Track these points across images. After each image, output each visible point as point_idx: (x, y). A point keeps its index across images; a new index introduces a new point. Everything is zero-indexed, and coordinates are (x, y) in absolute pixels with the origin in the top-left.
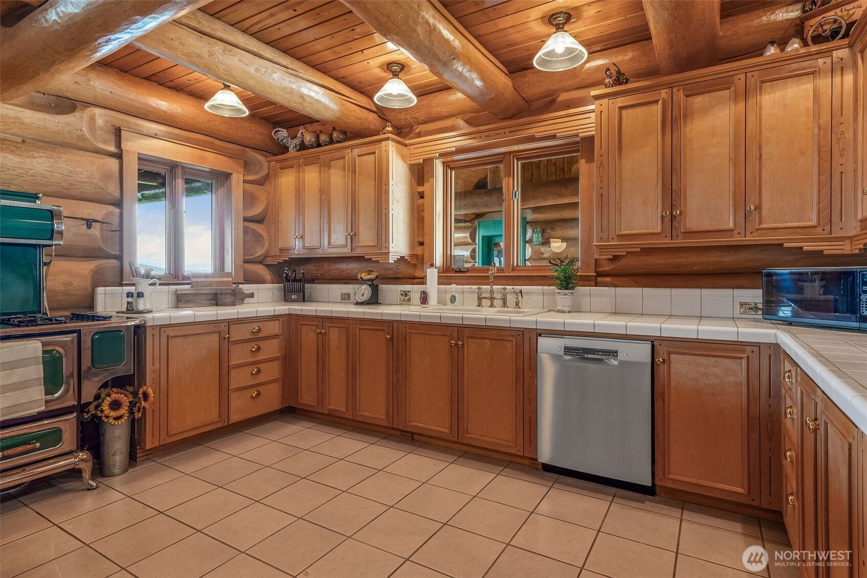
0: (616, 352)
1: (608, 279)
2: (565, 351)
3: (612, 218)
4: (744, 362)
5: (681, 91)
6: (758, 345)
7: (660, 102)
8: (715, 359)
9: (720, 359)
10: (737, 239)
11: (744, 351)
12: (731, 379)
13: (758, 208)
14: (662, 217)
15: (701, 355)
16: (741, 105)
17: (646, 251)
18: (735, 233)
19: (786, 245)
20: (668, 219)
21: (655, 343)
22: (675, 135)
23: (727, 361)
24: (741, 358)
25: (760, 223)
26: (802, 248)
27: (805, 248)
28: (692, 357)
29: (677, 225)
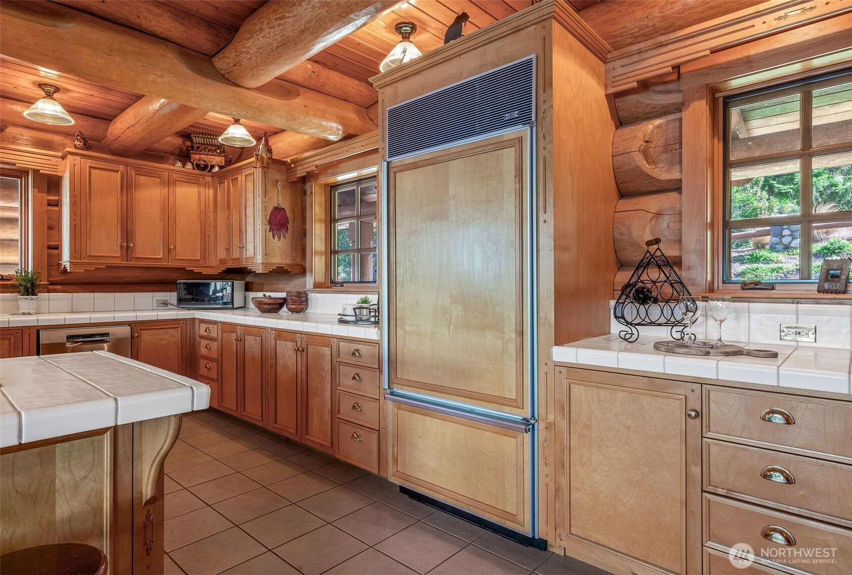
0: (109, 334)
1: (59, 287)
2: (67, 339)
3: (84, 243)
4: (179, 329)
5: (133, 170)
6: (185, 319)
7: (119, 172)
8: (165, 330)
9: (168, 330)
10: (164, 264)
11: (179, 324)
12: (173, 339)
13: (175, 248)
14: (122, 246)
15: (159, 329)
16: (166, 189)
17: (110, 267)
18: (163, 260)
19: (187, 269)
20: (124, 249)
21: (132, 324)
22: (129, 196)
23: (172, 330)
24: (178, 328)
25: (175, 257)
26: (193, 270)
27: (195, 271)
28: (153, 331)
29: (130, 252)
